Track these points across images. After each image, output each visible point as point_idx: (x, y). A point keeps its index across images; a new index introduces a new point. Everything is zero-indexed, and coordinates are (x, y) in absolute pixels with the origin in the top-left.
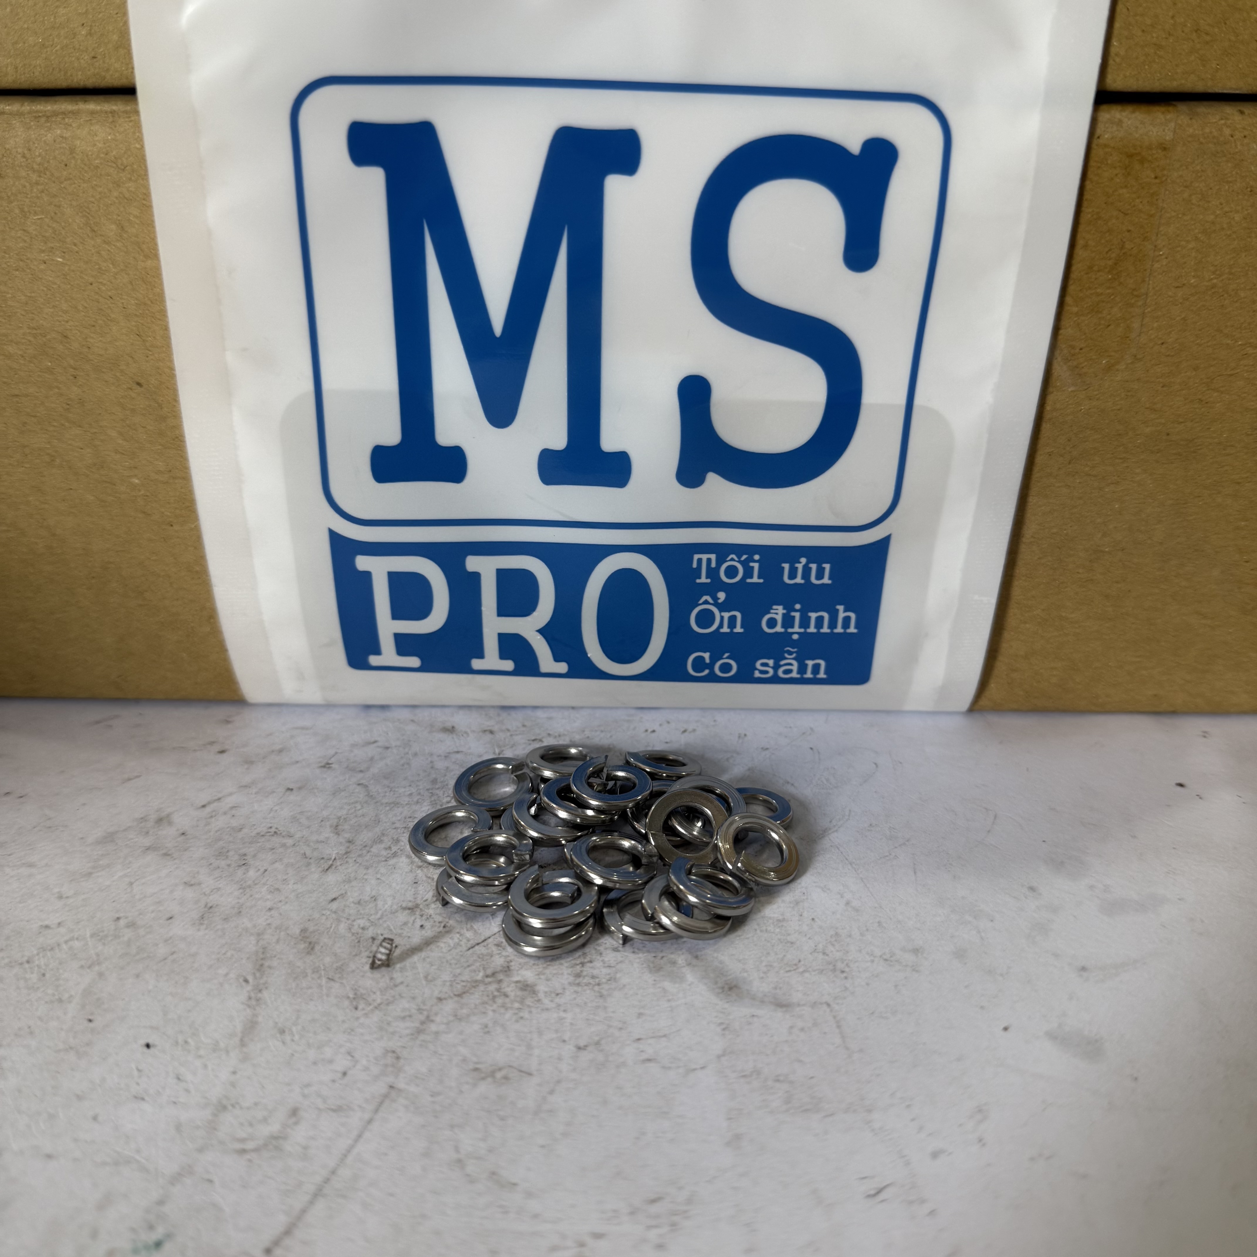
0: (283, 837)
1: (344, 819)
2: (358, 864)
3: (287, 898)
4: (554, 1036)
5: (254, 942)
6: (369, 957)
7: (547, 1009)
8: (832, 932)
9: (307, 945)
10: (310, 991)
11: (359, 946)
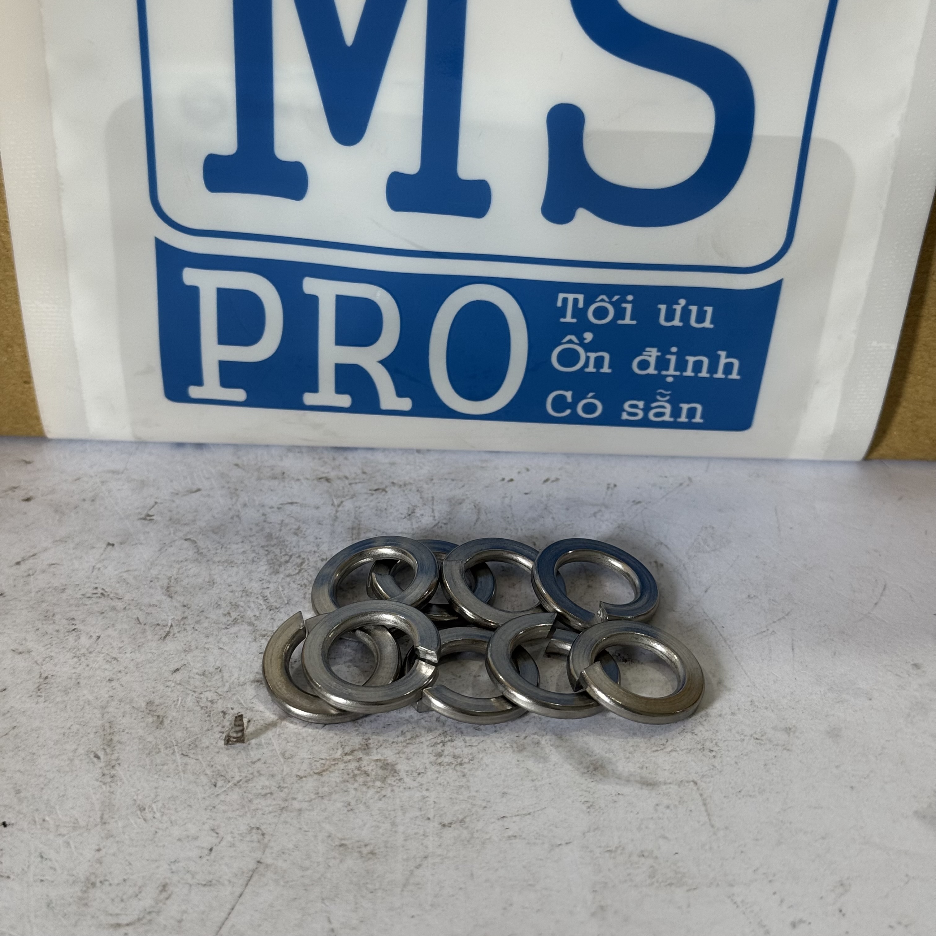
0: (112, 599)
1: (176, 579)
2: (197, 632)
3: (126, 668)
4: (418, 814)
5: (99, 716)
6: (223, 733)
9: (155, 718)
10: (165, 767)
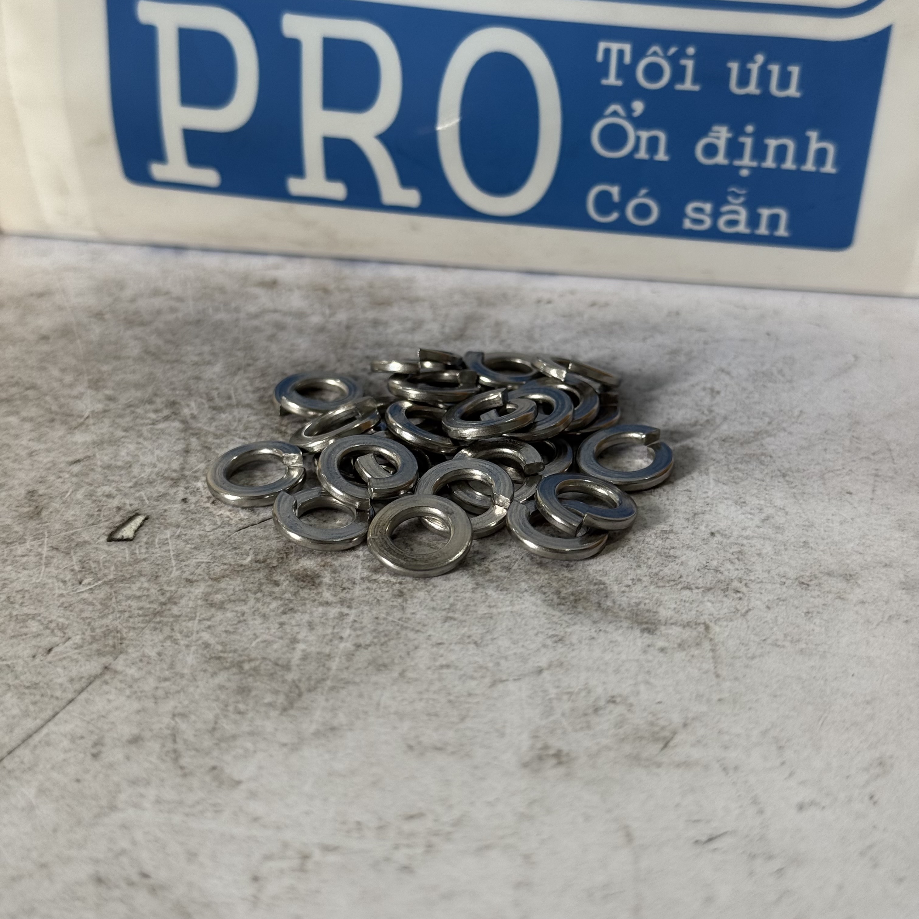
2: (115, 426)
6: (110, 528)
7: (327, 604)
8: (735, 549)
9: (32, 509)
11: (99, 515)
